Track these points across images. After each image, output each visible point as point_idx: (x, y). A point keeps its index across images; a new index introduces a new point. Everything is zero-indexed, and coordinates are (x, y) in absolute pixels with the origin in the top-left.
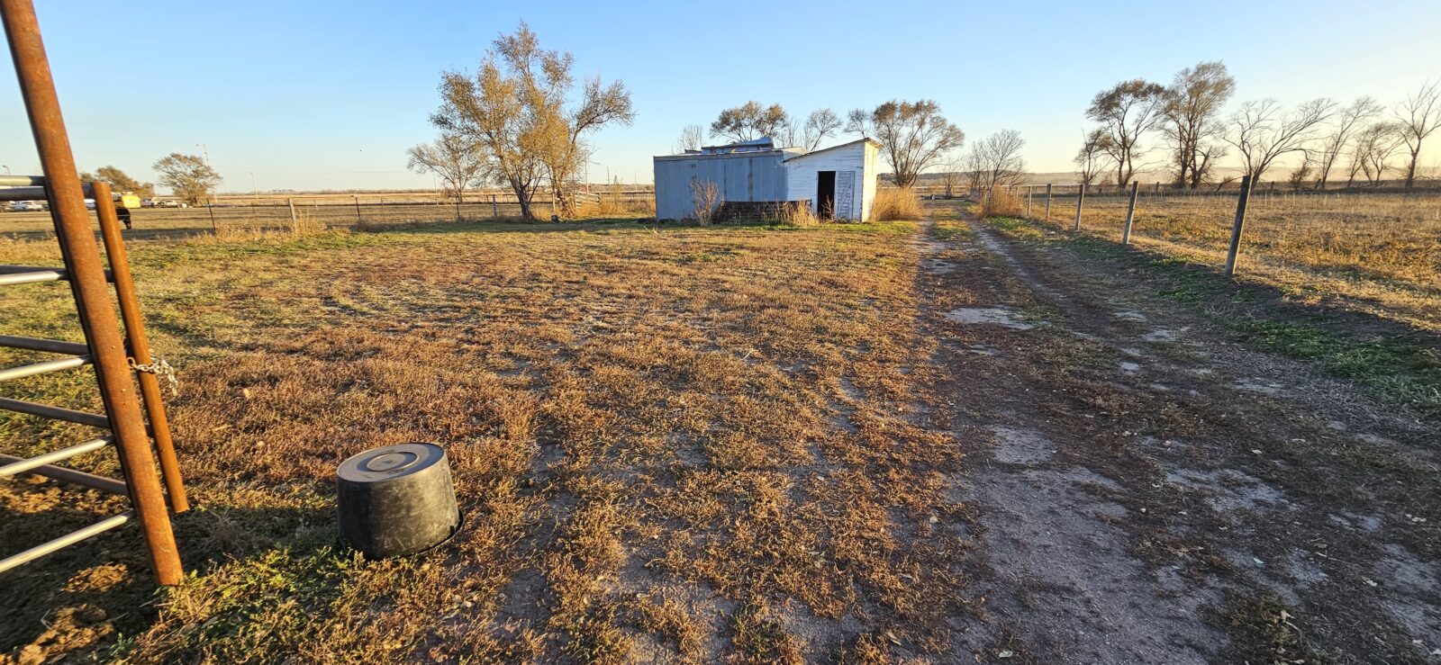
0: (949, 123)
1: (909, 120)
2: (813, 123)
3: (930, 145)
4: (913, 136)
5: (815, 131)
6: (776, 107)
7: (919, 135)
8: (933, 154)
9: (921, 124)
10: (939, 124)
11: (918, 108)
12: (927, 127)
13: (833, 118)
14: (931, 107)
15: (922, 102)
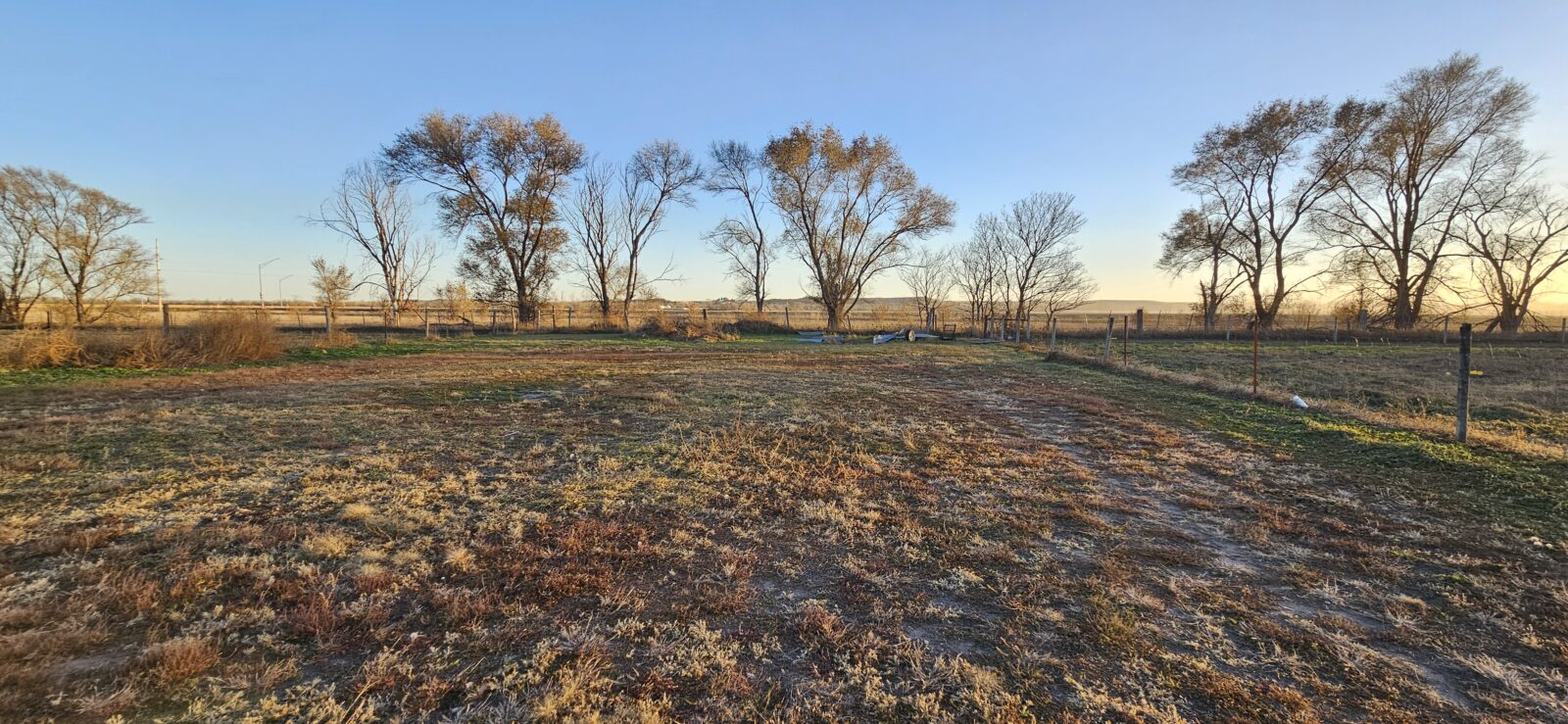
0: (921, 183)
1: (840, 177)
2: (643, 171)
3: (884, 226)
4: (848, 209)
5: (648, 191)
6: (547, 120)
7: (861, 204)
8: (890, 243)
9: (865, 185)
10: (901, 181)
11: (859, 150)
12: (876, 189)
13: (686, 163)
14: (880, 152)
15: (864, 140)
